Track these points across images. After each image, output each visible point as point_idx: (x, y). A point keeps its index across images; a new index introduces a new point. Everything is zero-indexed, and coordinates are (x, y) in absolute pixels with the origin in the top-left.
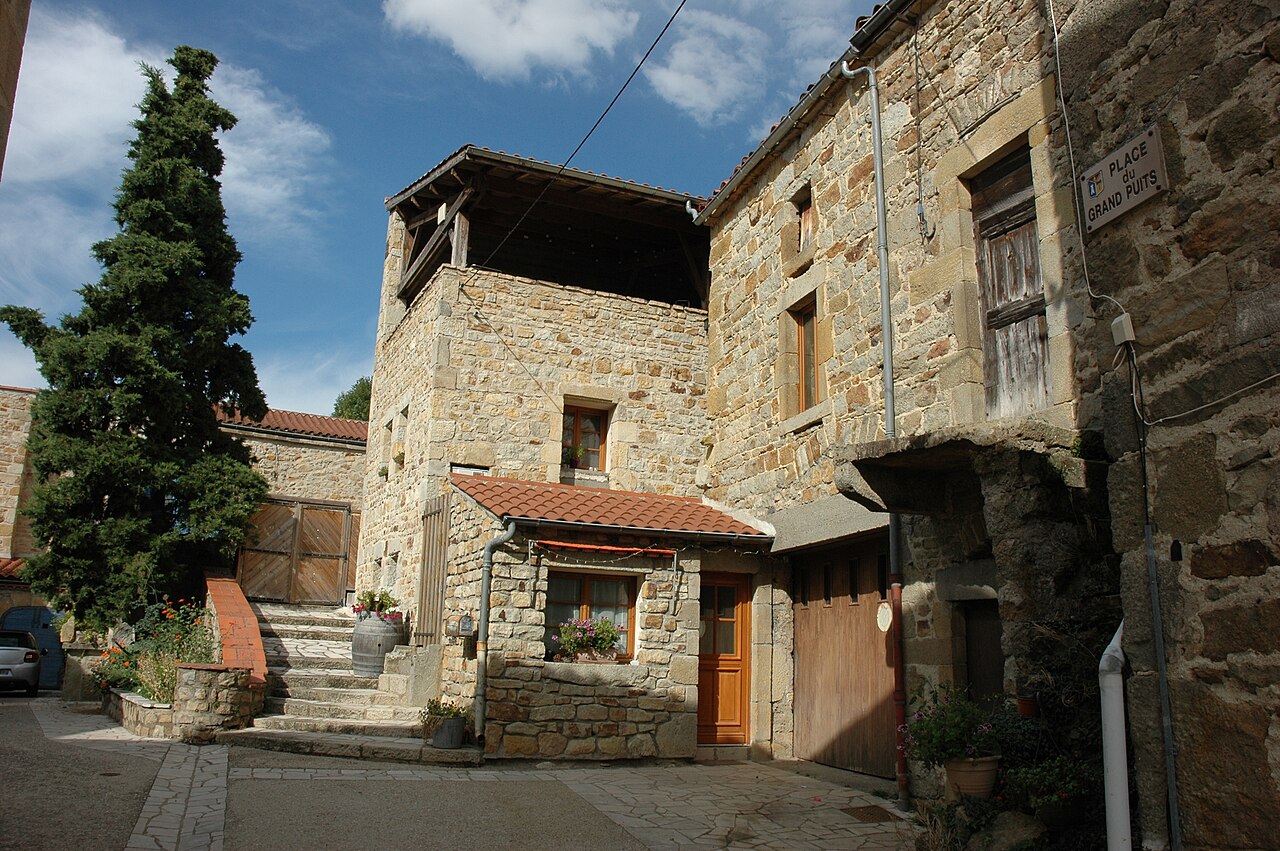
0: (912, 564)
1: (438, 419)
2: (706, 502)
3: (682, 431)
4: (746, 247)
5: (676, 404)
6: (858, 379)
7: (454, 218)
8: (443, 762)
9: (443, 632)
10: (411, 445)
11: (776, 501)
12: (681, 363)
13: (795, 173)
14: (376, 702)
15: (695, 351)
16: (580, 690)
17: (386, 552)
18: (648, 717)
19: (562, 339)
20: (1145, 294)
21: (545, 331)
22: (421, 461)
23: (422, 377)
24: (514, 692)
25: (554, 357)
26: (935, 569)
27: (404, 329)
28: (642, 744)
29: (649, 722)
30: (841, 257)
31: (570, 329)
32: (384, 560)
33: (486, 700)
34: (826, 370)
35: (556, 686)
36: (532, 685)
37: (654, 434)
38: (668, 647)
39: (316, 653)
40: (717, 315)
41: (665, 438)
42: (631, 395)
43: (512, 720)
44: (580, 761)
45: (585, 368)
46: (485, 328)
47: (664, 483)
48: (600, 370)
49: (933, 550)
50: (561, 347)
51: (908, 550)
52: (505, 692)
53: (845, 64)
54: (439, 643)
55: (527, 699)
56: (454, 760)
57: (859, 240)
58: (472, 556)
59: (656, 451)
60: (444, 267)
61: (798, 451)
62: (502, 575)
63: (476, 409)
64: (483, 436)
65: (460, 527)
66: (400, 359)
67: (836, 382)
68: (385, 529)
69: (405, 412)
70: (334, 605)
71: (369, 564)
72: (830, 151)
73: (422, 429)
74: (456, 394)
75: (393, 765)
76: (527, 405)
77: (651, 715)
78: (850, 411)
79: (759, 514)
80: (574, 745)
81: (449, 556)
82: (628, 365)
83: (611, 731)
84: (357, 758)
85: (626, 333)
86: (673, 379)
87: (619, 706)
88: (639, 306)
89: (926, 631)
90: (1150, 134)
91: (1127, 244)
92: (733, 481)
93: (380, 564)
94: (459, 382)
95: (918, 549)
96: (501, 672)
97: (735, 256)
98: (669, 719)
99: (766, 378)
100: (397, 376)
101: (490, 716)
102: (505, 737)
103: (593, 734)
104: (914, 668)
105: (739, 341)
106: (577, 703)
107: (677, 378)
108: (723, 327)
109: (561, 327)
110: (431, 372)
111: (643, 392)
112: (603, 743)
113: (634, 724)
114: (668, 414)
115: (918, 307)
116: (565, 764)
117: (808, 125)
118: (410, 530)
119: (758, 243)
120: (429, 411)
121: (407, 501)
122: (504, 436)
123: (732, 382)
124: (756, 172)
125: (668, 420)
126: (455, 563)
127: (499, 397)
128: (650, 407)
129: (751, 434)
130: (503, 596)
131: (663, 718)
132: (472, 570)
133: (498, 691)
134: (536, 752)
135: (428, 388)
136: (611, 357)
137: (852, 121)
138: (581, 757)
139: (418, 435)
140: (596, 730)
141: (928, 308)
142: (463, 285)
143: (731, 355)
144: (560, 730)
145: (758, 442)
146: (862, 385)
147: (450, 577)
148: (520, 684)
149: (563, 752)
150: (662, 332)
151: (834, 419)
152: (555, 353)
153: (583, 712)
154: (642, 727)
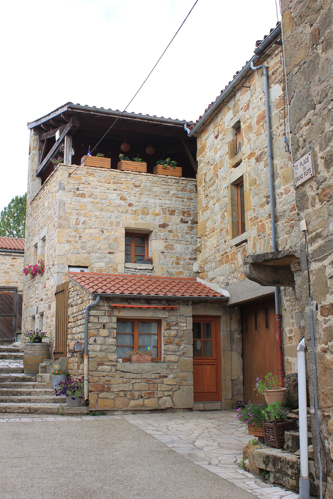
0: (285, 310)
1: (61, 243)
2: (199, 280)
3: (187, 243)
4: (213, 150)
5: (184, 229)
6: (261, 221)
7: (64, 138)
8: (69, 413)
9: (68, 350)
10: (48, 257)
11: (229, 280)
12: (186, 208)
13: (233, 114)
14: (36, 387)
15: (193, 201)
16: (134, 376)
17: (37, 312)
18: (168, 388)
19: (122, 199)
20: (310, 213)
21: (114, 195)
22: (53, 265)
23: (52, 222)
24: (102, 378)
25: (119, 208)
26: (294, 312)
27: (41, 195)
28: (166, 402)
29: (169, 391)
30: (253, 160)
31: (126, 193)
32: (37, 316)
33: (89, 382)
34: (249, 215)
35: (123, 374)
36: (111, 374)
37: (172, 245)
38: (177, 354)
39: (4, 366)
40: (201, 183)
41: (178, 248)
42: (160, 226)
43: (102, 391)
44: (136, 411)
45: (135, 213)
46: (83, 195)
47: (179, 270)
48: (143, 213)
49: (294, 303)
50: (122, 203)
51: (284, 303)
52: (98, 378)
53: (252, 63)
54: (66, 357)
55: (109, 381)
56: (75, 412)
57: (261, 152)
58: (80, 313)
59: (174, 254)
60: (60, 165)
61: (238, 255)
62: (95, 321)
63: (80, 237)
64: (84, 251)
65: (73, 298)
66: (40, 211)
67: (253, 221)
68: (36, 300)
69: (44, 239)
70: (11, 342)
71: (28, 319)
72: (248, 106)
73: (53, 249)
74: (70, 230)
75: (45, 416)
76: (106, 234)
77: (170, 387)
78: (259, 236)
79: (222, 286)
80: (132, 403)
81: (69, 313)
82: (158, 210)
83: (151, 395)
84: (28, 413)
85: (156, 194)
86: (182, 217)
87: (154, 383)
88: (163, 179)
89: (291, 341)
90: (309, 154)
91: (306, 193)
92: (210, 269)
93: (34, 318)
94: (71, 224)
95: (287, 303)
96: (96, 368)
97: (208, 154)
98: (179, 389)
99: (223, 217)
100: (39, 220)
101: (91, 390)
102: (99, 400)
103: (142, 397)
104: (288, 359)
105: (211, 198)
106: (133, 382)
107: (184, 216)
108: (204, 190)
109: (122, 193)
110: (56, 219)
111: (166, 224)
112: (147, 402)
113: (162, 392)
114: (180, 235)
115: (286, 187)
116: (128, 412)
117: (238, 90)
118: (49, 300)
119: (218, 148)
120: (56, 239)
121: (47, 286)
122: (95, 251)
123: (208, 219)
124: (216, 112)
125: (180, 238)
126: (72, 316)
127: (92, 231)
128: (170, 231)
129: (218, 246)
130: (95, 332)
131: (176, 389)
132: (80, 319)
133: (95, 378)
134: (114, 407)
135: (55, 228)
136: (149, 207)
137: (257, 91)
138: (136, 409)
139: (51, 252)
140: (143, 395)
141: (289, 187)
142: (70, 174)
143: (208, 205)
144: (125, 395)
145: (221, 250)
146: (263, 224)
147: (70, 324)
148: (105, 374)
149: (127, 406)
150: (175, 192)
151: (252, 240)
152: (119, 206)
153: (137, 387)
154: (166, 393)
